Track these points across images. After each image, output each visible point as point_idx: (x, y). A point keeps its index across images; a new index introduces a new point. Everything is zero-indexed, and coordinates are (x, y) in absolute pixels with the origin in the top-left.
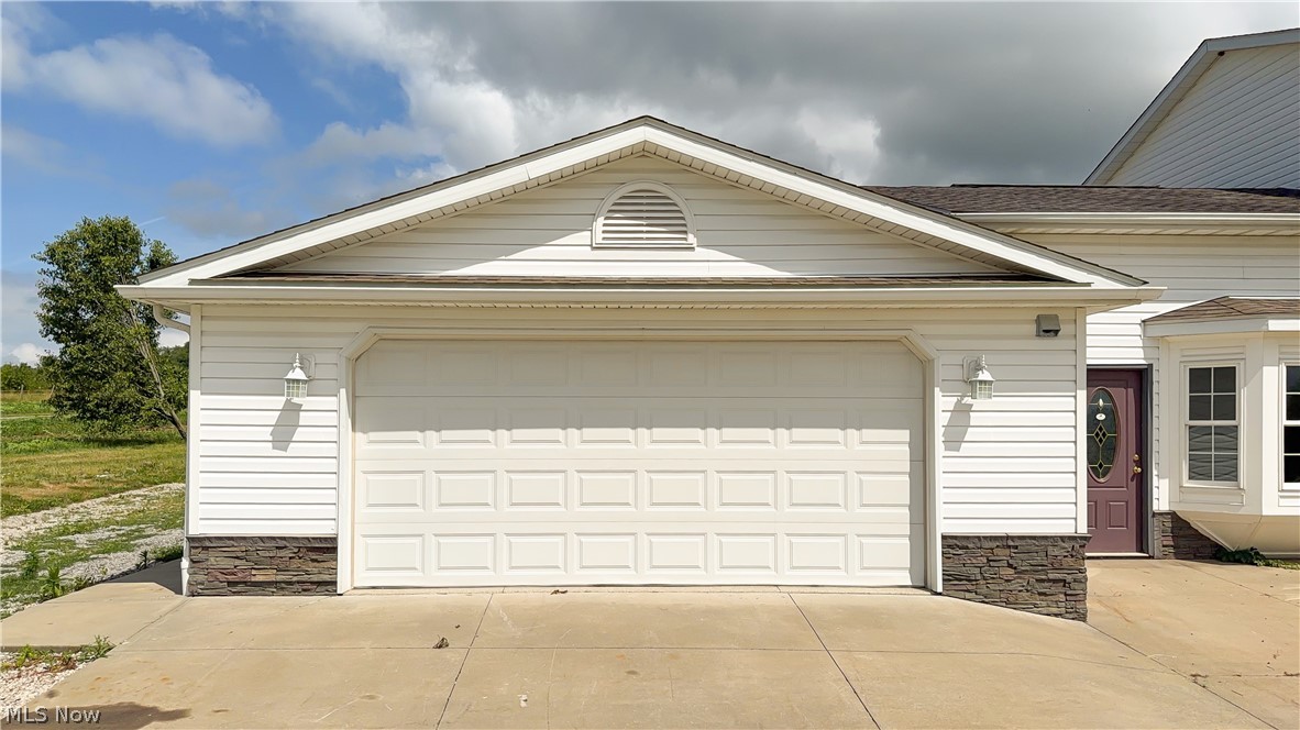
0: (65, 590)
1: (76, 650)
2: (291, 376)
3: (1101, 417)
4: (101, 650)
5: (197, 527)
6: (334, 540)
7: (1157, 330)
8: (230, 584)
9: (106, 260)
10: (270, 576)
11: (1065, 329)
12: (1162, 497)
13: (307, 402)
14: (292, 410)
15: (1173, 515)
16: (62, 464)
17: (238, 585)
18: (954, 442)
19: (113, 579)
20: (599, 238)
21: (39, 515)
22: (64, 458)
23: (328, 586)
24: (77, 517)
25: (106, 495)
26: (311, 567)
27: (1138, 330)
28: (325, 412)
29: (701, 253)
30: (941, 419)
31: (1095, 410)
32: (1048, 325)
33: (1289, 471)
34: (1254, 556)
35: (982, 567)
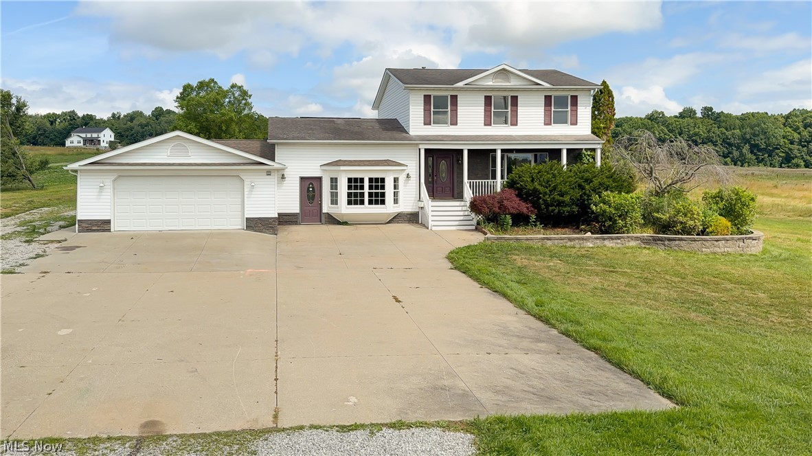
1: (61, 241)
2: (100, 185)
3: (311, 189)
4: (66, 240)
5: (80, 218)
6: (110, 220)
7: (323, 168)
10: (96, 228)
11: (272, 174)
12: (325, 210)
14: (100, 192)
15: (327, 213)
17: (89, 230)
20: (169, 154)
23: (109, 230)
26: (105, 226)
27: (320, 167)
29: (192, 157)
30: (246, 193)
31: (309, 188)
32: (269, 173)
33: (349, 203)
34: (345, 223)
35: (254, 224)
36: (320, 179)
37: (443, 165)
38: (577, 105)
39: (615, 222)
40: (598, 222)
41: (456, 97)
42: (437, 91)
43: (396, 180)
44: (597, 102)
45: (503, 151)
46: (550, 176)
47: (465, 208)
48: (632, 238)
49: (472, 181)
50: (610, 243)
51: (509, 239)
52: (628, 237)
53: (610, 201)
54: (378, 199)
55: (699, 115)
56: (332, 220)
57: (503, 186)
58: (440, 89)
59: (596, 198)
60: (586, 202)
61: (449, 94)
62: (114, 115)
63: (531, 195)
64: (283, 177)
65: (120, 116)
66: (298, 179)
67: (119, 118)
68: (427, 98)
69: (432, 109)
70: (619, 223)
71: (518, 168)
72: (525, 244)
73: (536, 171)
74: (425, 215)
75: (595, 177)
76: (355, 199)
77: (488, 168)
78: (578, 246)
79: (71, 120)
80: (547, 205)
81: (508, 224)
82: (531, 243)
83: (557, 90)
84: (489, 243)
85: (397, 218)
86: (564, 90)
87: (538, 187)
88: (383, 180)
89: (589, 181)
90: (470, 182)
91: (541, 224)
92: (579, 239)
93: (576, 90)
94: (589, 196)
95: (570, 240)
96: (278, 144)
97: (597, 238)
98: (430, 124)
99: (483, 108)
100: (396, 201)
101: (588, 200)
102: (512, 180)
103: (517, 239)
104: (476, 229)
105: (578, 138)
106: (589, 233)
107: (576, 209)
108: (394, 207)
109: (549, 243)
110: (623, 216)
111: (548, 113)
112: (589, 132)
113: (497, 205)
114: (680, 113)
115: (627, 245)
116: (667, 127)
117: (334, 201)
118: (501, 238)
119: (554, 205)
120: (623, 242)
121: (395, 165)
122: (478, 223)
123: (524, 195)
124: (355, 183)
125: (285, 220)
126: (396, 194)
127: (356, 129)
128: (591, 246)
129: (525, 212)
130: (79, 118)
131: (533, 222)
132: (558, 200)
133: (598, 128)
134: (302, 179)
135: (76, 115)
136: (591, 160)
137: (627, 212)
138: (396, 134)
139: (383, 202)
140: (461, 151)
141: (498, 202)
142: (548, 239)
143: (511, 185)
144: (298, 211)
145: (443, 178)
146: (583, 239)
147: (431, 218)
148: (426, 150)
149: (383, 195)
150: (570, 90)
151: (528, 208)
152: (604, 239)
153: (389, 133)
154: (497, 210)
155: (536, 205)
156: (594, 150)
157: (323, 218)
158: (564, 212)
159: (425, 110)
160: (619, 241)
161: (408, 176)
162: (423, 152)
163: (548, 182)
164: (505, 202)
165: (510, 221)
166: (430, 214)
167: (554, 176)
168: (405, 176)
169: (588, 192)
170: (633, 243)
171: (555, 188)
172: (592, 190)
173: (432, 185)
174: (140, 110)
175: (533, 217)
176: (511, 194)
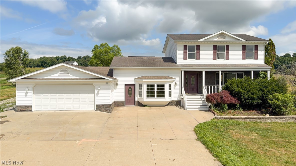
0: (4, 111)
1: (3, 117)
2: (26, 89)
3: (130, 90)
4: (6, 117)
5: (17, 105)
6: (31, 106)
7: (136, 80)
8: (21, 110)
9: (16, 55)
10: (25, 110)
11: (109, 83)
12: (136, 99)
13: (28, 92)
14: (27, 92)
15: (138, 101)
16: (8, 92)
17: (21, 111)
18: (97, 95)
19: (10, 110)
20: (59, 74)
21: (2, 101)
22: (8, 90)
23: (31, 111)
24: (8, 101)
25: (13, 98)
26: (29, 109)
27: (134, 80)
28: (31, 93)
29: (70, 76)
30: (96, 93)
31: (129, 89)
32: (107, 83)
33: (148, 96)
34: (146, 106)
35: (100, 108)
36: (134, 85)
37: (193, 78)
38: (258, 50)
39: (281, 109)
40: (271, 108)
41: (199, 46)
42: (190, 43)
43: (170, 86)
44: (267, 49)
45: (222, 71)
46: (247, 85)
47: (203, 99)
48: (291, 118)
49: (207, 86)
50: (279, 120)
51: (227, 118)
52: (289, 117)
53: (279, 98)
54: (161, 94)
55: (292, 56)
56: (140, 104)
57: (222, 90)
58: (192, 42)
59: (270, 96)
60: (265, 98)
61: (196, 45)
62: (79, 57)
63: (237, 94)
64: (117, 84)
65: (81, 57)
66: (124, 85)
67: (81, 58)
68: (185, 47)
69: (188, 52)
70: (283, 110)
71: (230, 80)
72: (235, 121)
73: (240, 82)
74: (184, 102)
75: (269, 85)
76: (150, 94)
77: (215, 79)
78: (263, 122)
79: (64, 59)
80: (245, 100)
81: (226, 109)
82: (238, 120)
83: (248, 43)
84: (216, 120)
85: (170, 103)
86: (251, 43)
87: (241, 90)
88: (164, 86)
89: (266, 87)
90: (206, 87)
91: (242, 109)
92: (263, 118)
93: (258, 43)
94: (266, 95)
95: (259, 119)
96: (115, 69)
97: (273, 118)
98: (187, 59)
99: (212, 51)
100: (170, 95)
101: (266, 97)
102: (227, 86)
103: (231, 118)
104: (209, 110)
105: (259, 66)
106: (268, 115)
107: (260, 101)
108: (169, 98)
109: (248, 120)
110: (286, 106)
111: (244, 54)
112: (264, 63)
113: (220, 99)
114: (284, 55)
115: (288, 121)
116: (279, 60)
117: (141, 96)
118: (223, 118)
119: (249, 100)
120: (286, 120)
121: (169, 79)
122: (210, 107)
123: (233, 94)
124: (150, 87)
125: (118, 104)
126: (170, 92)
127: (152, 62)
128: (270, 122)
129: (234, 103)
130: (67, 58)
131: (238, 107)
132: (251, 97)
133: (267, 61)
134: (126, 85)
135: (66, 57)
136: (264, 76)
137: (287, 104)
138: (170, 64)
139: (164, 96)
141: (221, 97)
142: (247, 118)
143: (226, 88)
144: (124, 100)
145: (193, 84)
146: (266, 118)
147: (186, 104)
148: (184, 71)
149: (164, 92)
150: (255, 43)
151: (235, 101)
152: (277, 118)
153: (167, 63)
154: (220, 101)
155: (240, 99)
156: (266, 72)
157: (136, 103)
158: (254, 103)
159: (184, 52)
160: (284, 119)
161: (176, 84)
162: (183, 72)
163: (245, 87)
164: (224, 98)
165: (227, 107)
166: (186, 102)
167: (249, 85)
168: (174, 84)
169: (266, 93)
170: (291, 121)
171: (249, 91)
172: (268, 92)
173: (187, 87)
174: (88, 55)
175: (238, 105)
176: (226, 93)
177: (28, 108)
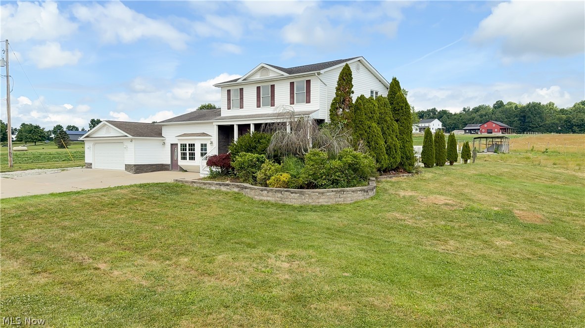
6: (92, 163)
20: (105, 132)
23: (91, 168)
31: (175, 150)
32: (131, 141)
33: (182, 159)
34: (186, 171)
35: (127, 167)
38: (310, 87)
41: (242, 89)
43: (203, 145)
61: (239, 87)
64: (164, 144)
68: (229, 92)
69: (231, 99)
76: (184, 156)
88: (194, 145)
98: (230, 109)
99: (256, 95)
111: (292, 95)
124: (183, 147)
126: (204, 154)
134: (171, 145)
139: (194, 159)
140: (233, 126)
144: (170, 163)
148: (218, 126)
149: (194, 154)
159: (228, 100)
161: (211, 143)
162: (216, 128)
177: (89, 166)
